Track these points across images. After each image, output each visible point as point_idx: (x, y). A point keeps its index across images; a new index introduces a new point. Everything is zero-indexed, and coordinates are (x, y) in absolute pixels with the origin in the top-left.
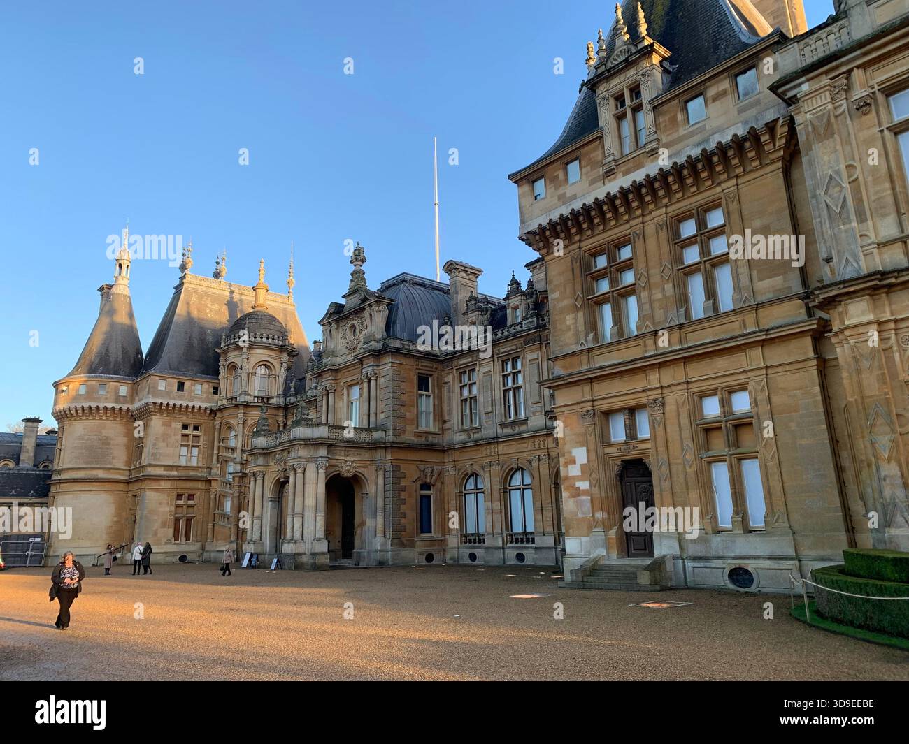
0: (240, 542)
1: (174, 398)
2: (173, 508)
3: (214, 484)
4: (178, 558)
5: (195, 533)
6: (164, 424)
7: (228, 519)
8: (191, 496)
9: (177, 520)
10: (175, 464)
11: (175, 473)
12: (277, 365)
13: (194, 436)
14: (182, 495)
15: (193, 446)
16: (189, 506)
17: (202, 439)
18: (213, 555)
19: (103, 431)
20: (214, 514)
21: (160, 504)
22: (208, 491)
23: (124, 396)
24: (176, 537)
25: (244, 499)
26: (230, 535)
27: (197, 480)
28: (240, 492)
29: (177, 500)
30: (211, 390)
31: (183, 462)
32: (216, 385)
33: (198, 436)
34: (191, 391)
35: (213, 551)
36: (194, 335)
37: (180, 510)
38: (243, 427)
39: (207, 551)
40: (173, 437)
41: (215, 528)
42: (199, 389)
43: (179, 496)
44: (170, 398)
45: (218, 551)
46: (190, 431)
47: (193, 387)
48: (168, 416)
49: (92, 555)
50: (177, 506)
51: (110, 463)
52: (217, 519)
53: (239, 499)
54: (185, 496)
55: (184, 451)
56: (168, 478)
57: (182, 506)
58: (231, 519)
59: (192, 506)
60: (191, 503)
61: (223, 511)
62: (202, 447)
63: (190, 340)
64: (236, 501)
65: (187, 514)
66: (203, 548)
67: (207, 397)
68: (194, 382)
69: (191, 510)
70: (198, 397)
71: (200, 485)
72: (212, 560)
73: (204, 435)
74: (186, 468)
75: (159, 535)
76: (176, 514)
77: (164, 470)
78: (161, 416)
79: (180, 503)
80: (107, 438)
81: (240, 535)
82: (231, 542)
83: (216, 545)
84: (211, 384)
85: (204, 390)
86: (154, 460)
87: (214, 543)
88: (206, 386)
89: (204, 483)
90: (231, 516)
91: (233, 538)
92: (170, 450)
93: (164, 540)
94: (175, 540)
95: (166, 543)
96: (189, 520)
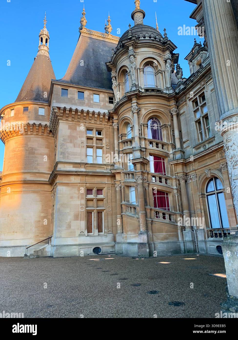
0: (150, 233)
1: (75, 104)
2: (83, 202)
3: (118, 177)
4: (92, 249)
5: (106, 224)
6: (70, 128)
7: (135, 208)
8: (99, 191)
9: (89, 213)
10: (82, 162)
11: (83, 169)
12: (162, 63)
13: (97, 139)
14: (91, 190)
15: (97, 148)
16: (99, 200)
17: (104, 141)
18: (124, 247)
19: (29, 144)
20: (121, 205)
21: (72, 198)
22: (113, 185)
23: (42, 115)
24: (89, 230)
25: (148, 187)
26: (139, 226)
27: (103, 176)
28: (143, 180)
29: (87, 194)
30: (107, 99)
31: (90, 160)
32: (111, 95)
33: (101, 140)
34: (90, 99)
35: (124, 243)
36: (91, 64)
37: (90, 203)
38: (138, 118)
39: (118, 243)
40: (79, 139)
41: (124, 219)
42: (96, 98)
43: (89, 191)
44: (73, 104)
45: (129, 243)
46: (94, 134)
47: (91, 96)
48: (73, 121)
49: (23, 246)
50: (88, 200)
51: (36, 168)
52: (124, 210)
53: (144, 187)
54: (94, 191)
55: (90, 151)
56: (77, 174)
57: (92, 200)
58: (138, 209)
59: (102, 200)
60: (100, 197)
61: (128, 201)
62: (105, 148)
63: (88, 66)
64: (140, 189)
65: (97, 207)
66: (114, 240)
67: (105, 104)
68: (91, 92)
69: (100, 203)
70: (97, 105)
71: (106, 180)
72: (124, 252)
73: (106, 138)
74: (93, 165)
75: (72, 228)
76: (87, 207)
77: (73, 167)
78: (67, 120)
79: (90, 196)
80: (32, 149)
81: (150, 225)
82: (141, 234)
83: (126, 237)
84: (106, 94)
85: (101, 99)
86: (63, 158)
87: (124, 235)
88: (102, 95)
89: (110, 179)
90: (138, 206)
91: (142, 229)
92: (78, 150)
93: (78, 232)
94: (88, 232)
95: (80, 235)
96: (99, 213)
